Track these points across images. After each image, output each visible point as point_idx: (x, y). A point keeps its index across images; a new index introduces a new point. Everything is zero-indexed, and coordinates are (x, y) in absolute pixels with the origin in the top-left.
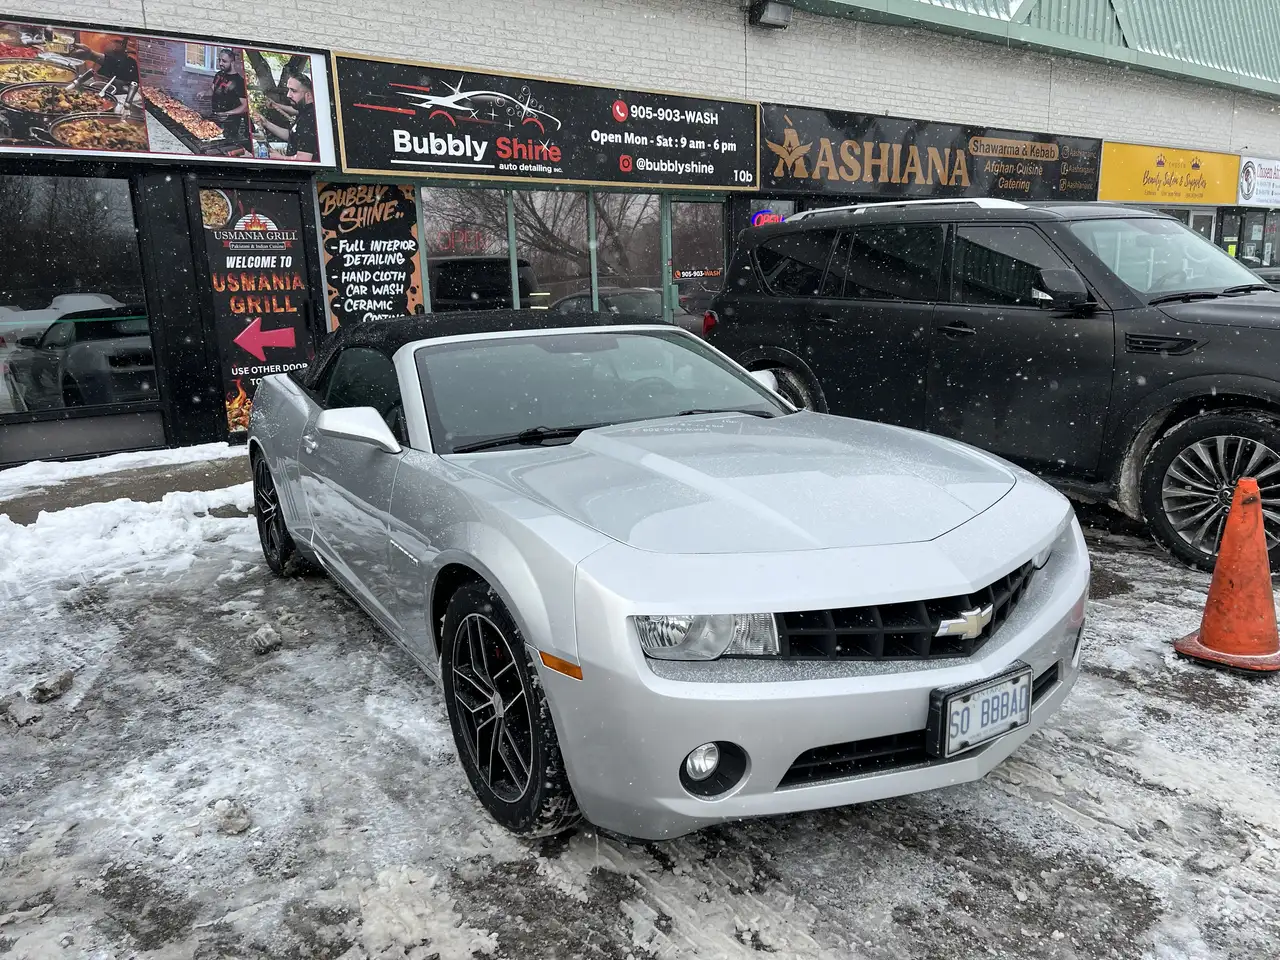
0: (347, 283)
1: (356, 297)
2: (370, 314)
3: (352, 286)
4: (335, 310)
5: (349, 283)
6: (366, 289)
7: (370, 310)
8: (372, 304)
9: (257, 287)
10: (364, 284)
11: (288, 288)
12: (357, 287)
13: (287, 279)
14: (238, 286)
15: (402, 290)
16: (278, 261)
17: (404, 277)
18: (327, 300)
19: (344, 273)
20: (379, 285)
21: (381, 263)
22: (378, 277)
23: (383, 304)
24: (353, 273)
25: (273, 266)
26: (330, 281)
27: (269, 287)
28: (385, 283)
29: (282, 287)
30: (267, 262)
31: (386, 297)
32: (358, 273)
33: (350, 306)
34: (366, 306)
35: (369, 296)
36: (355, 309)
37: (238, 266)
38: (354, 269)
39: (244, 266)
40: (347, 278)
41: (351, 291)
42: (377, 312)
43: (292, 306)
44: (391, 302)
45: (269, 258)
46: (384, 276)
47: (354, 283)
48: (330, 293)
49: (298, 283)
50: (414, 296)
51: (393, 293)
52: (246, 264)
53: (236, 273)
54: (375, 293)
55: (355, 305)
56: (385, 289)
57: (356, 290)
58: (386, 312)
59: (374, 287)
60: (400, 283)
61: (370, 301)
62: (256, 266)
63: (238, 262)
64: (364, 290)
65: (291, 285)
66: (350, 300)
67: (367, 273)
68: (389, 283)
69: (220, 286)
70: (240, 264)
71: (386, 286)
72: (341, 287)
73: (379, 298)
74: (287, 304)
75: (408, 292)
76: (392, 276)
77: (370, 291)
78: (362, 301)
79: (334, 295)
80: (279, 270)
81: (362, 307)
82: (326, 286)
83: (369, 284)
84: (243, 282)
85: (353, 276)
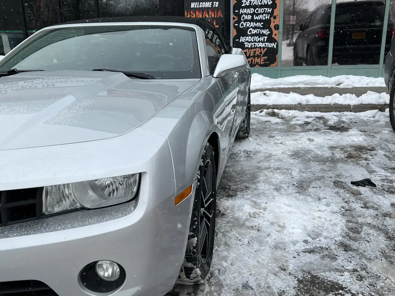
0: (242, 14)
1: (246, 21)
2: (251, 29)
3: (244, 15)
4: (235, 27)
5: (243, 14)
6: (251, 17)
7: (252, 27)
8: (253, 24)
9: (202, 16)
10: (250, 14)
11: (216, 17)
12: (246, 16)
13: (216, 13)
14: (195, 16)
15: (269, 17)
16: (213, 4)
17: (270, 11)
18: (232, 22)
19: (241, 9)
20: (257, 15)
21: (260, 4)
22: (257, 11)
23: (258, 24)
24: (246, 9)
25: (210, 6)
26: (234, 12)
27: (207, 16)
28: (261, 14)
29: (213, 16)
30: (208, 5)
31: (260, 21)
32: (248, 9)
33: (242, 25)
34: (250, 25)
35: (252, 20)
36: (244, 26)
37: (195, 7)
38: (247, 7)
39: (198, 7)
40: (243, 11)
41: (243, 18)
42: (255, 28)
43: (216, 25)
44: (262, 23)
45: (209, 3)
46: (260, 10)
47: (245, 14)
48: (234, 19)
49: (220, 14)
50: (274, 20)
51: (264, 19)
52: (199, 6)
53: (195, 9)
54: (255, 19)
55: (245, 24)
56: (261, 17)
57: (246, 17)
58: (259, 28)
59: (255, 16)
60: (268, 13)
61: (252, 23)
62: (203, 7)
63: (196, 5)
64: (250, 17)
65: (217, 15)
66: (243, 22)
67: (252, 9)
68: (262, 14)
69: (188, 15)
70: (197, 6)
71: (261, 15)
72: (239, 15)
73: (257, 21)
74: (214, 24)
75: (272, 18)
76: (265, 10)
77: (253, 18)
78: (248, 22)
79: (236, 20)
80: (212, 9)
81: (248, 25)
82: (232, 15)
83: (252, 15)
84: (197, 14)
85: (245, 11)
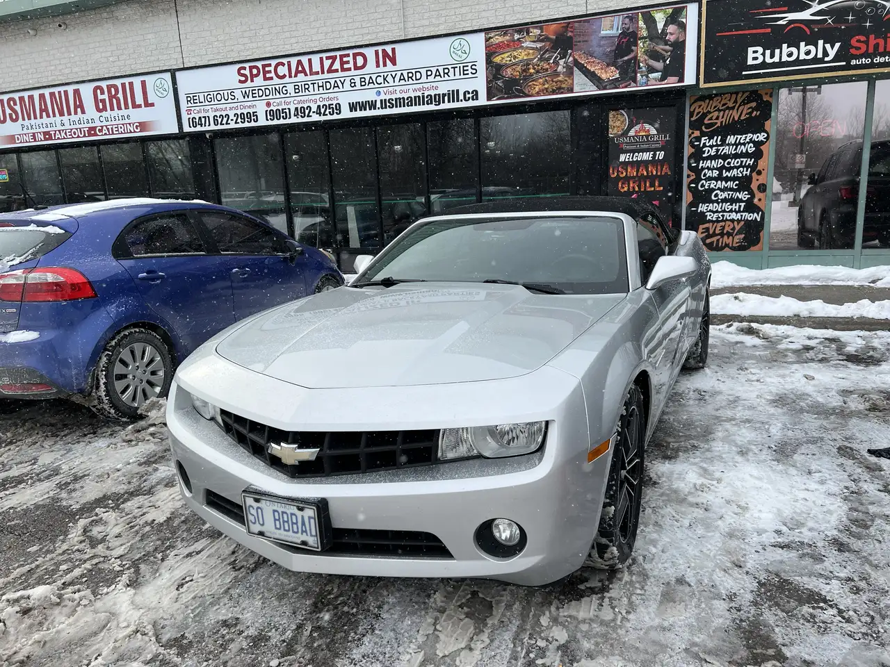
0: (703, 169)
1: (710, 179)
2: (718, 192)
3: (706, 170)
4: (689, 188)
5: (705, 169)
6: (718, 173)
7: (719, 189)
8: (721, 184)
9: (637, 174)
10: (717, 169)
11: (659, 174)
12: (710, 171)
13: (659, 167)
14: (625, 174)
15: (748, 173)
16: (654, 155)
17: (751, 163)
18: (685, 181)
19: (701, 162)
20: (728, 170)
21: (733, 152)
22: (729, 163)
23: (730, 184)
24: (709, 161)
25: (650, 159)
26: (690, 167)
27: (645, 174)
28: (735, 167)
29: (655, 173)
30: (647, 156)
31: (733, 179)
32: (713, 161)
33: (703, 186)
34: (715, 186)
35: (720, 178)
36: (706, 187)
37: (627, 160)
38: (710, 158)
39: (631, 160)
40: (704, 165)
41: (705, 175)
42: (723, 190)
43: (659, 186)
44: (737, 182)
45: (648, 153)
46: (734, 163)
47: (708, 168)
48: (688, 176)
49: (666, 170)
50: (758, 177)
51: (741, 175)
52: (632, 158)
53: (625, 164)
54: (725, 175)
55: (707, 185)
56: (735, 172)
57: (709, 174)
58: (731, 189)
59: (724, 171)
60: (747, 167)
61: (719, 182)
62: (639, 159)
63: (628, 157)
64: (716, 173)
65: (662, 170)
66: (704, 181)
67: (720, 160)
68: (737, 168)
69: (614, 174)
70: (629, 159)
71: (735, 170)
72: (697, 171)
73: (727, 179)
74: (656, 184)
75: (754, 174)
76: (742, 162)
77: (721, 174)
78: (713, 182)
79: (692, 178)
80: (654, 162)
81: (712, 186)
82: (686, 171)
83: (720, 169)
84: (629, 170)
85: (708, 163)
